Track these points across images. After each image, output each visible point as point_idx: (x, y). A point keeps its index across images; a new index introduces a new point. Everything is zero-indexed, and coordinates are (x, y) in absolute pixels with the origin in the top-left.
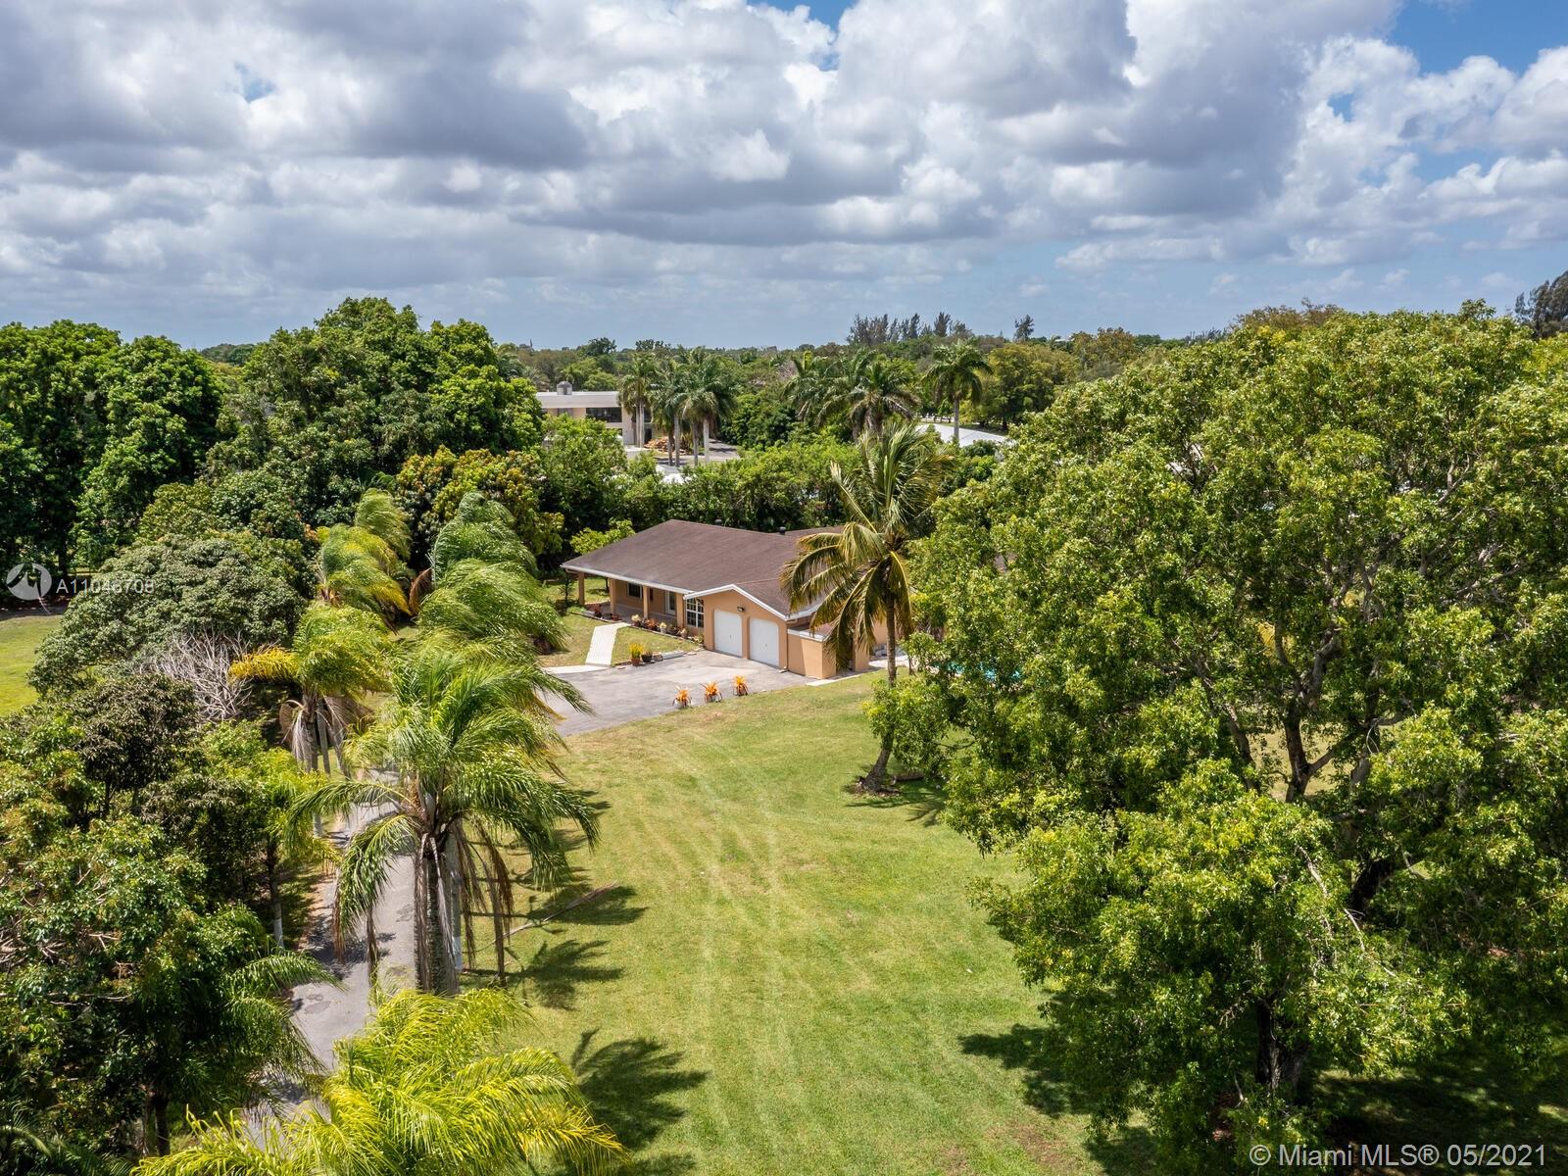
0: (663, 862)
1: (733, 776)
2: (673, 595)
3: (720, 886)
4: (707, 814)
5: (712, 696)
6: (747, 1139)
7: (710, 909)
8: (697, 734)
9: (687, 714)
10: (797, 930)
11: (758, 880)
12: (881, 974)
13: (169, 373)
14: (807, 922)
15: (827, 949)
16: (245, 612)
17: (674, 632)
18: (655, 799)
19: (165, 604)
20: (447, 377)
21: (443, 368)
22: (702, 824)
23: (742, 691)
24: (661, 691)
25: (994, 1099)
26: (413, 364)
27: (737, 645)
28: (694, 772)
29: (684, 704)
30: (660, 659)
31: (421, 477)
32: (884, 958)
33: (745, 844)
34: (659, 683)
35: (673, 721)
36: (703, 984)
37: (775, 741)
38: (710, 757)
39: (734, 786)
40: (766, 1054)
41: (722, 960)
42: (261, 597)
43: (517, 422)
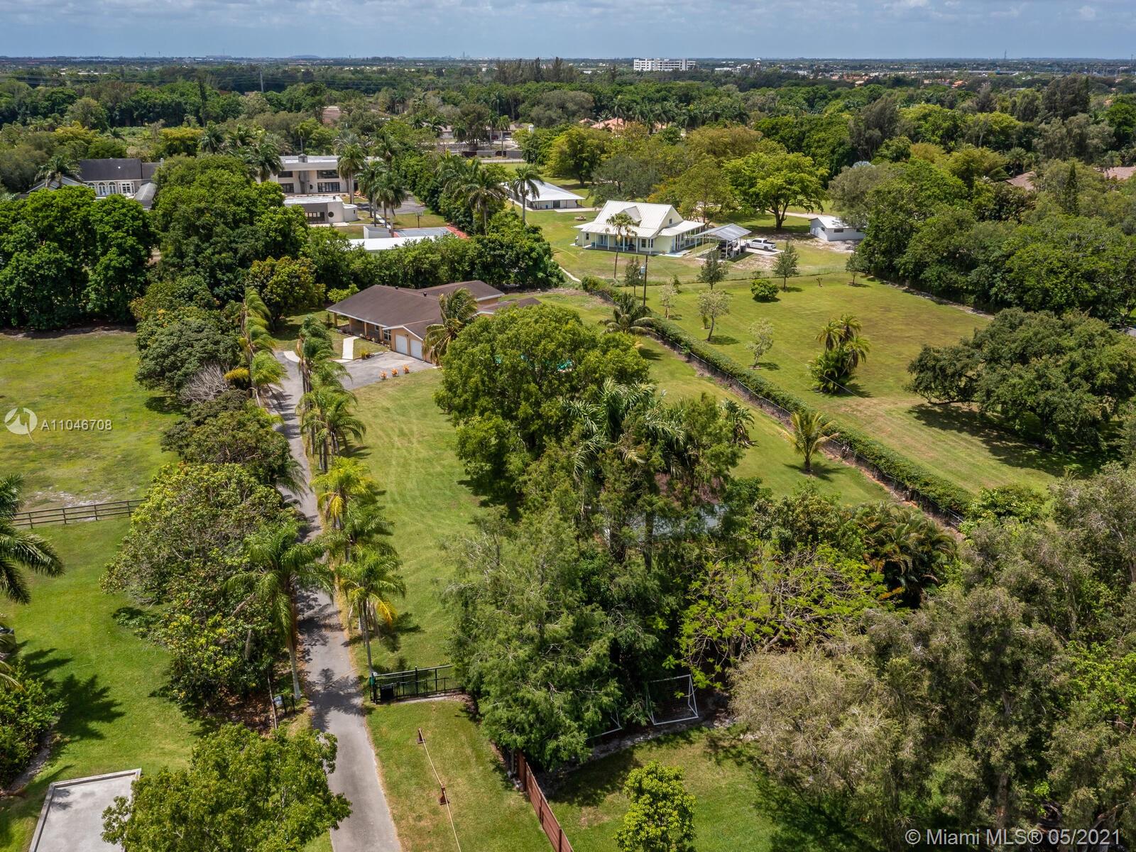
0: (379, 437)
1: (403, 407)
2: (378, 327)
3: (398, 444)
4: (394, 421)
5: (395, 375)
6: (404, 502)
7: (394, 451)
8: (390, 390)
9: (385, 382)
10: (421, 456)
11: (410, 442)
12: (444, 467)
13: (125, 215)
14: (424, 453)
15: (429, 461)
16: (218, 351)
17: (379, 342)
18: (375, 416)
19: (189, 349)
20: (263, 213)
21: (260, 208)
22: (392, 424)
23: (407, 372)
24: (374, 372)
25: (466, 493)
26: (248, 208)
27: (405, 349)
28: (389, 406)
29: (384, 378)
30: (373, 356)
31: (261, 273)
32: (445, 463)
33: (406, 431)
34: (375, 368)
35: (380, 385)
36: (392, 470)
37: (419, 393)
38: (394, 399)
39: (403, 410)
40: (409, 485)
41: (398, 464)
42: (222, 344)
43: (298, 233)
